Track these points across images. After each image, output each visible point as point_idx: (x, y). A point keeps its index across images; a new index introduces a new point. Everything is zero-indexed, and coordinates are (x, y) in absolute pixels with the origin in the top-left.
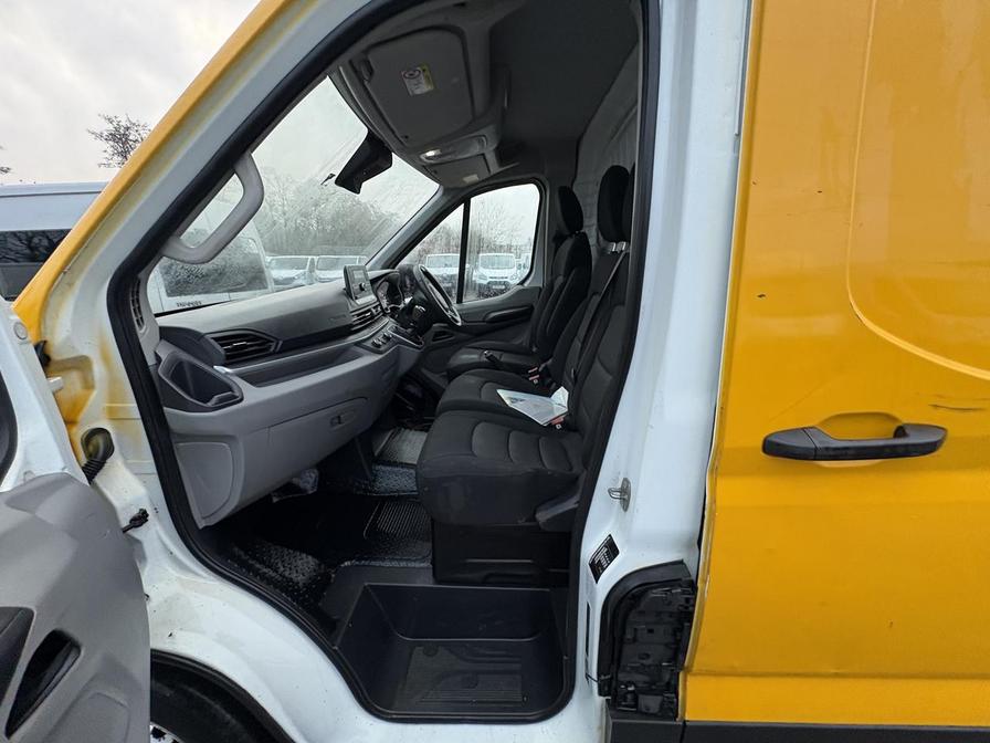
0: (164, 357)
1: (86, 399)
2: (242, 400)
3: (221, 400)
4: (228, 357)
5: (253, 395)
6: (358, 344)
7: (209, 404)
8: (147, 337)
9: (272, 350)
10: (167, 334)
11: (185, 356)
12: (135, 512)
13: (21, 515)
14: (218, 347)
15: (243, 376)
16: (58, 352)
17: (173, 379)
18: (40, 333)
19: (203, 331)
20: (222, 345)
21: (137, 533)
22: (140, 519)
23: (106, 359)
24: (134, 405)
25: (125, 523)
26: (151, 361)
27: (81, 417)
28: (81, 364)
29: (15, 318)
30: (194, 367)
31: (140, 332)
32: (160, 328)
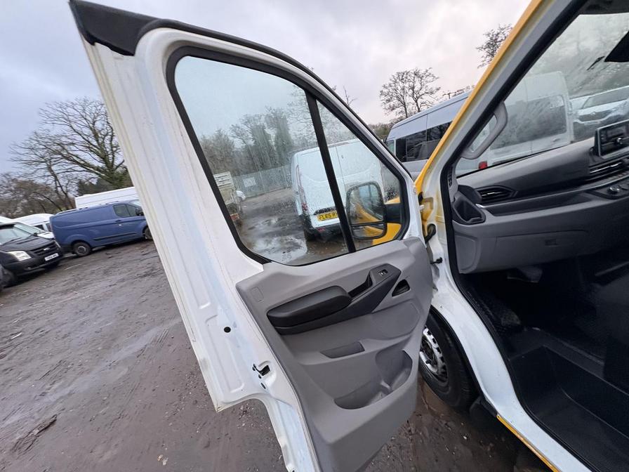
0: (456, 199)
1: (430, 212)
2: (484, 222)
3: (474, 221)
4: (483, 200)
5: (491, 220)
6: (588, 191)
7: (468, 222)
8: (452, 190)
9: (510, 196)
10: (461, 189)
11: (465, 199)
12: (439, 258)
13: (405, 247)
14: (479, 195)
15: (488, 210)
16: (425, 196)
17: (457, 209)
18: (421, 189)
19: (474, 187)
20: (481, 194)
21: (438, 266)
22: (440, 261)
23: (438, 198)
24: (443, 217)
25: (435, 260)
26: (452, 200)
27: (428, 219)
28: (431, 200)
29: (414, 186)
30: (468, 204)
31: (450, 188)
32: (459, 186)
